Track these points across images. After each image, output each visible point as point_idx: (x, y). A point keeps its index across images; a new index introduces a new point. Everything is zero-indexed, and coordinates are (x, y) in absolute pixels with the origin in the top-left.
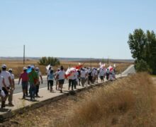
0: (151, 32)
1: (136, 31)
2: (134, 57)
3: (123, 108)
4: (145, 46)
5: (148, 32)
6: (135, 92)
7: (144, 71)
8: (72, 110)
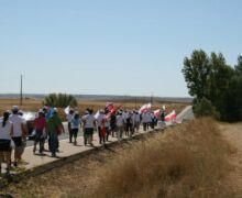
0: (217, 54)
1: (195, 53)
2: (191, 93)
3: (175, 173)
4: (208, 77)
5: (213, 55)
6: (194, 148)
7: (207, 115)
8: (95, 176)
